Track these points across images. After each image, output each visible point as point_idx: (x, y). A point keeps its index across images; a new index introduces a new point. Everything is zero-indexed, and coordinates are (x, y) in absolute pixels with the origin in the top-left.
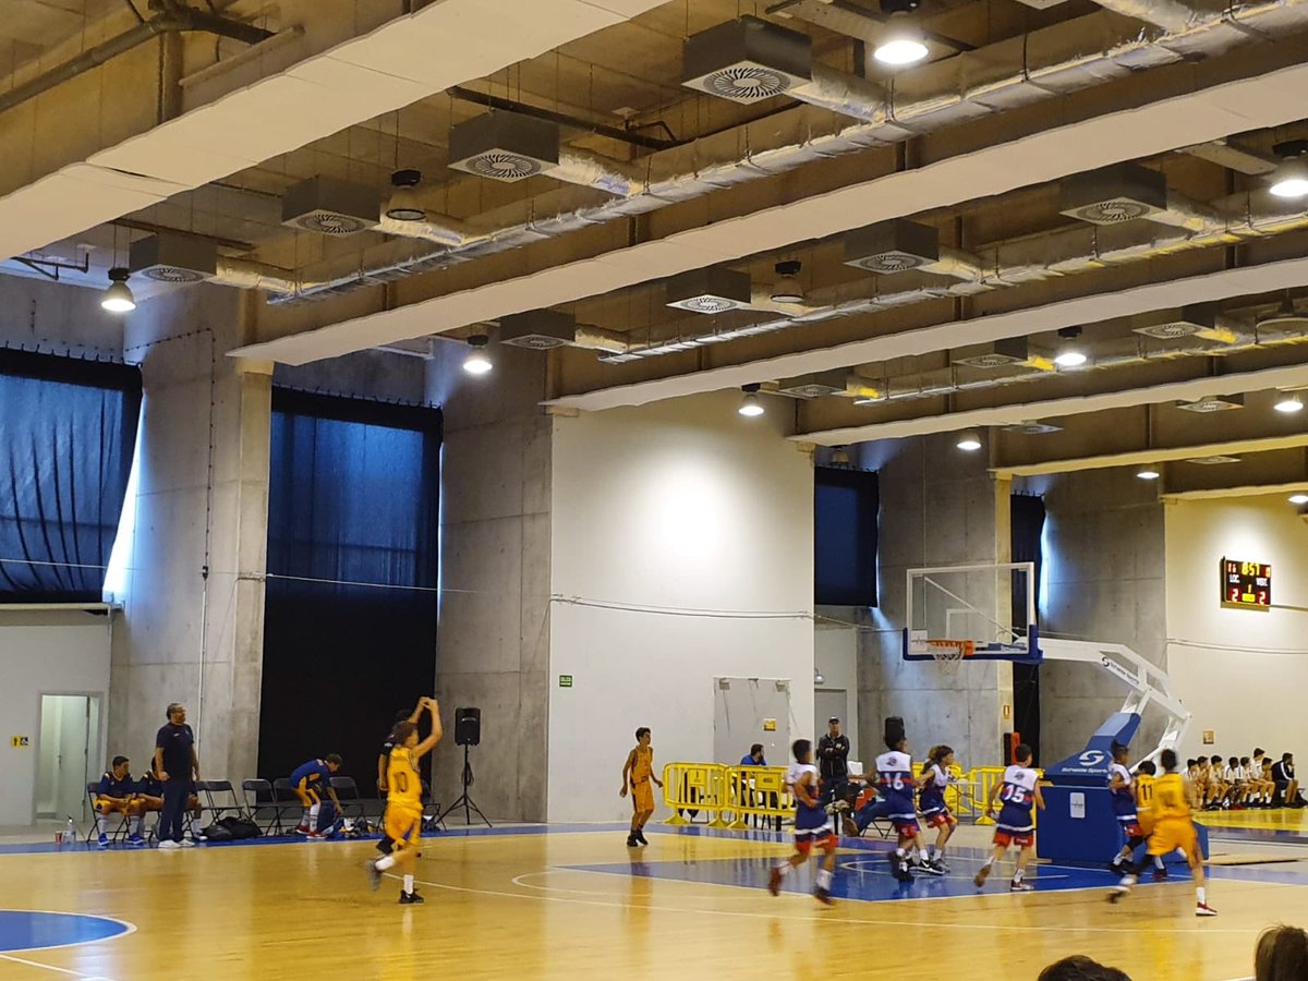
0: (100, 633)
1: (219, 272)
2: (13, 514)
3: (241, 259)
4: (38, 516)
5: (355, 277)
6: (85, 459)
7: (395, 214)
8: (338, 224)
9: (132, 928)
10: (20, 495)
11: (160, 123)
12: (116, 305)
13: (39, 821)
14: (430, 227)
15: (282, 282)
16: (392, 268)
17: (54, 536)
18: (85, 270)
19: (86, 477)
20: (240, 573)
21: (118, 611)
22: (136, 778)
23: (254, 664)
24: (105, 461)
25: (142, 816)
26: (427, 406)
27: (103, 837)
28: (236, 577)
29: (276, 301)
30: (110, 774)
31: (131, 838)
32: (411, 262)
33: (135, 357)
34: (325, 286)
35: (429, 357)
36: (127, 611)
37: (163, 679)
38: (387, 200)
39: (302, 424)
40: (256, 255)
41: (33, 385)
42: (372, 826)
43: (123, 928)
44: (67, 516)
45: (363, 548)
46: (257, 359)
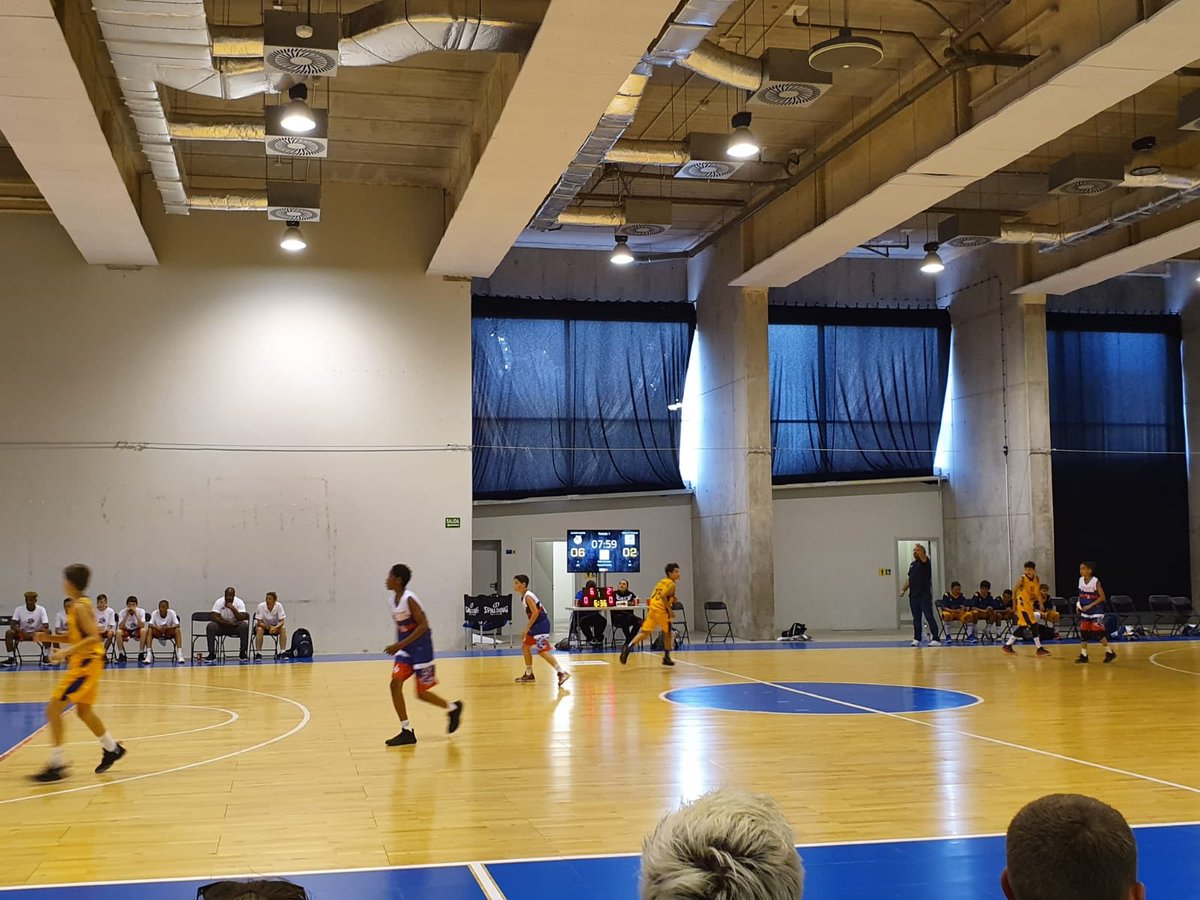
0: (933, 497)
1: (1003, 234)
2: (869, 419)
3: (1016, 223)
4: (886, 420)
5: (1106, 223)
6: (915, 377)
7: (1137, 172)
8: (1090, 187)
9: (981, 700)
10: (872, 405)
11: (957, 135)
12: (932, 268)
13: (903, 626)
14: (1164, 178)
15: (1050, 235)
16: (1134, 213)
17: (897, 431)
18: (907, 247)
19: (916, 389)
20: (1032, 450)
21: (945, 481)
22: (968, 596)
23: (1047, 514)
24: (929, 377)
25: (975, 622)
26: (1168, 313)
27: (948, 637)
28: (1029, 452)
29: (1046, 250)
30: (949, 593)
31: (968, 638)
32: (1150, 206)
33: (945, 303)
34: (1083, 233)
35: (1167, 276)
36: (951, 481)
37: (981, 527)
38: (1129, 163)
39: (1070, 337)
40: (1028, 218)
41: (876, 331)
42: (1148, 631)
43: (976, 700)
44: (905, 418)
45: (1123, 425)
46: (1034, 293)
